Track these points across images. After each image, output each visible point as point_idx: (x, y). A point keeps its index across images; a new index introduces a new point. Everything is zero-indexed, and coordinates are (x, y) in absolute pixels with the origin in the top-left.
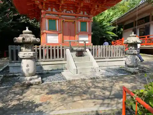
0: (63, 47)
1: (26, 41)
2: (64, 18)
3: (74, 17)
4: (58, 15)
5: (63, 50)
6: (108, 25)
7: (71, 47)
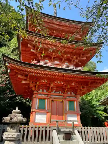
0: (50, 128)
1: (12, 121)
2: (52, 98)
3: (62, 97)
4: (48, 95)
5: (50, 131)
6: (98, 104)
7: (58, 128)
